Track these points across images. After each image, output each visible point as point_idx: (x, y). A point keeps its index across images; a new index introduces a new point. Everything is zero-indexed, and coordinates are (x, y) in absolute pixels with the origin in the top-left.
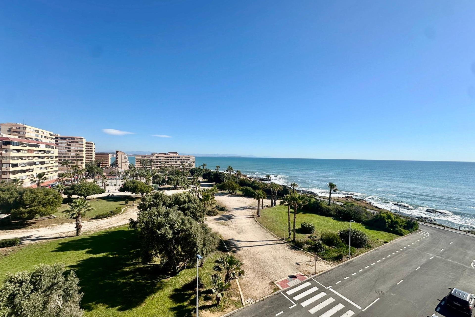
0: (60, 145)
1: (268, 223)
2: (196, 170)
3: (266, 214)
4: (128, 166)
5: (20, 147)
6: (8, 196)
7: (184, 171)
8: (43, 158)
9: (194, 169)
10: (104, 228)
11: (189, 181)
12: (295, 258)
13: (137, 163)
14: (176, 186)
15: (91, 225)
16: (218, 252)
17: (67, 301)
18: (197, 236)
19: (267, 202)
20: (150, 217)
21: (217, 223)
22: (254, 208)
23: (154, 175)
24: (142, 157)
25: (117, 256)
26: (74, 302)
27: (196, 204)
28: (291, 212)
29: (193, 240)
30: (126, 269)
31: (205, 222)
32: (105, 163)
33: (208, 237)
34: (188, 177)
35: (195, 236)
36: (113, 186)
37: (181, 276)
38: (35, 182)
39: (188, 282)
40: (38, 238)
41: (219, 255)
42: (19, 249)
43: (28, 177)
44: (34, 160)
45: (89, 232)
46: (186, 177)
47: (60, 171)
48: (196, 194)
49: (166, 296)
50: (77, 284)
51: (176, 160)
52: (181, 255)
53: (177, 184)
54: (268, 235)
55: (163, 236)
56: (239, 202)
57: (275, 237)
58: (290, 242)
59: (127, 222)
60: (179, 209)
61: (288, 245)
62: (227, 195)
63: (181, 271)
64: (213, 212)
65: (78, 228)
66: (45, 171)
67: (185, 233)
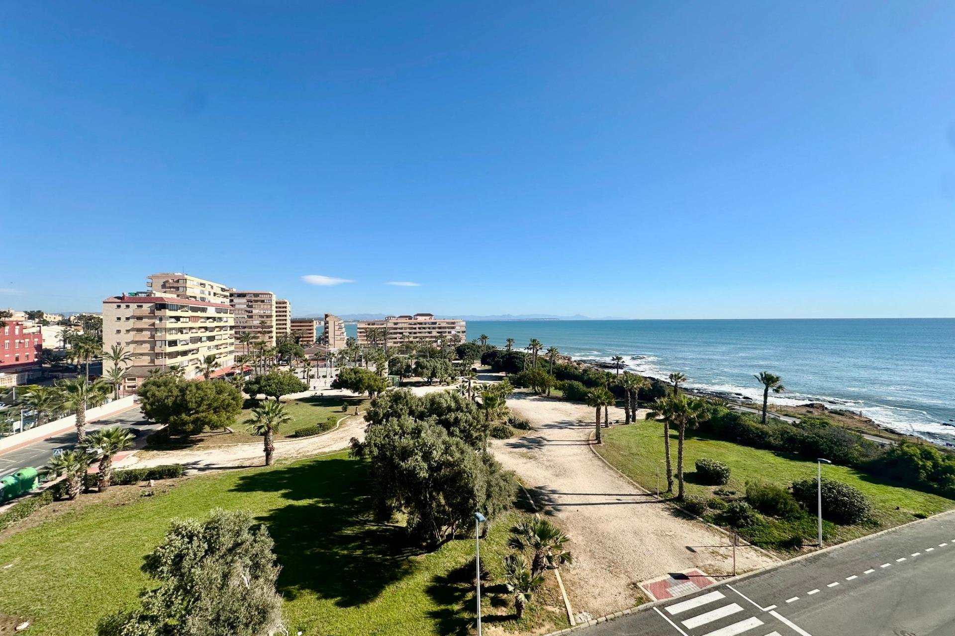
0: (237, 306)
1: (620, 458)
2: (468, 348)
3: (614, 438)
4: (345, 342)
5: (179, 313)
6: (165, 394)
7: (445, 350)
8: (212, 329)
9: (464, 345)
10: (308, 454)
11: (455, 370)
12: (684, 535)
13: (360, 336)
14: (430, 378)
15: (288, 447)
16: (517, 511)
17: (256, 577)
18: (474, 476)
19: (617, 413)
20: (387, 436)
21: (511, 452)
22: (588, 424)
23: (391, 358)
24: (369, 324)
25: (332, 505)
26: (267, 580)
27: (470, 413)
28: (672, 437)
29: (467, 484)
30: (348, 532)
31: (488, 450)
32: (308, 337)
33: (497, 479)
34: (453, 362)
35: (472, 476)
36: (322, 379)
37: (445, 552)
38: (201, 371)
39: (459, 566)
40: (208, 467)
41: (519, 518)
42: (181, 483)
43: (191, 363)
44: (200, 334)
45: (286, 459)
46: (449, 361)
47: (237, 352)
48: (469, 395)
49: (420, 588)
50: (271, 550)
51: (429, 328)
52: (444, 512)
53: (434, 374)
54: (621, 483)
55: (412, 473)
56: (556, 412)
57: (637, 488)
58: (670, 500)
59: (347, 444)
60: (440, 422)
61: (668, 506)
62: (531, 398)
63: (445, 544)
64: (503, 431)
65: (268, 451)
66: (214, 352)
67: (452, 469)
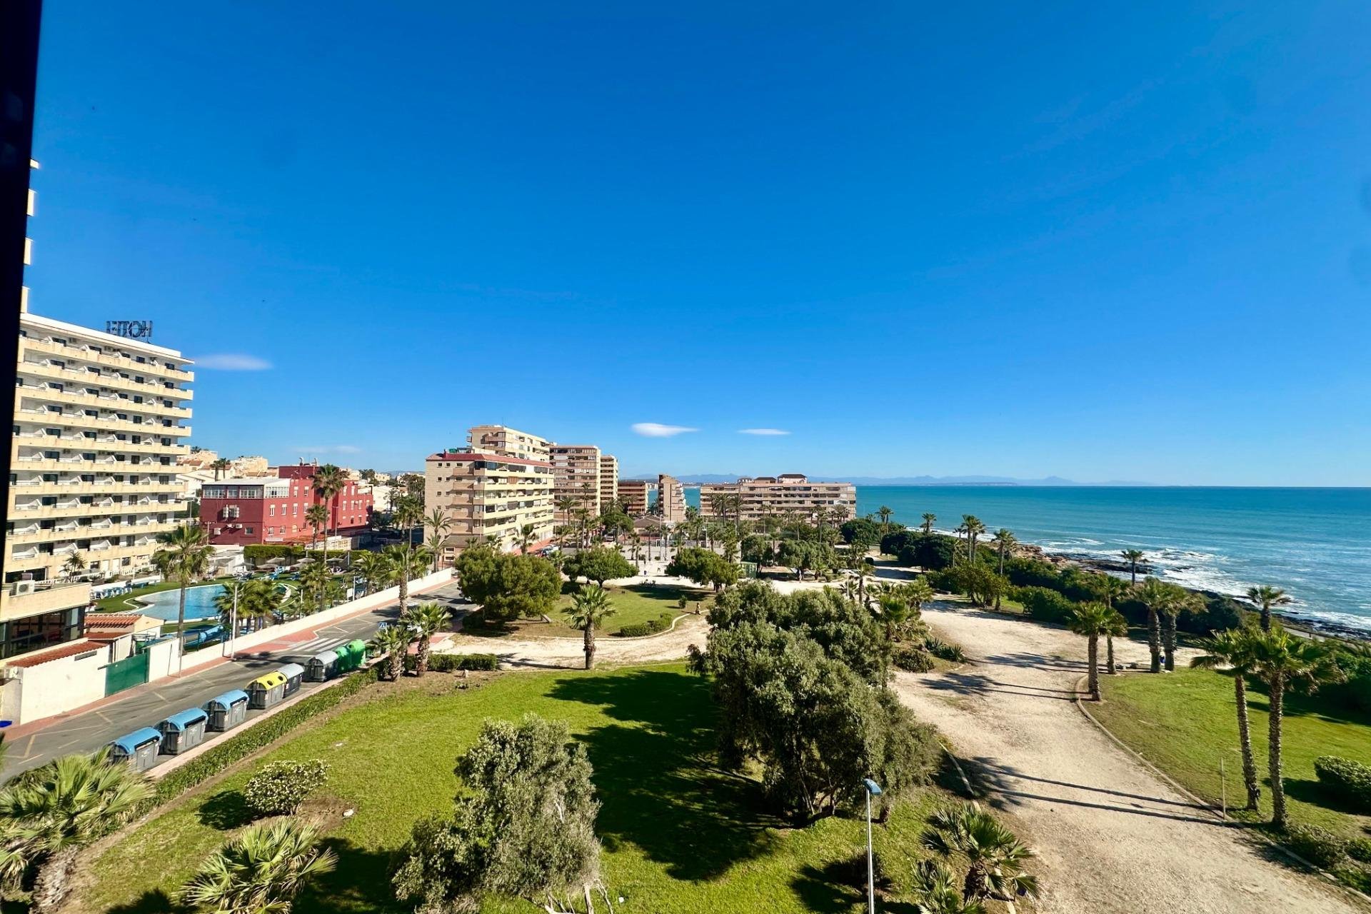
0: (557, 465)
1: (1140, 732)
2: (859, 527)
3: (1127, 693)
4: (684, 512)
5: (496, 473)
6: (482, 569)
7: (823, 529)
8: (529, 493)
9: (854, 522)
10: (636, 660)
11: (839, 559)
12: (1289, 900)
13: (704, 505)
14: (802, 569)
15: (613, 649)
16: (939, 792)
17: (572, 810)
18: (864, 723)
19: (1132, 652)
20: (737, 647)
21: (929, 695)
22: (1072, 665)
23: (746, 537)
24: (715, 489)
25: (663, 734)
26: (583, 817)
27: (860, 626)
28: (1254, 705)
29: (853, 734)
30: (684, 774)
31: (889, 684)
32: (638, 505)
33: (902, 733)
34: (836, 546)
35: (861, 722)
36: (654, 562)
37: (820, 832)
38: (518, 543)
39: (841, 859)
40: (523, 662)
41: (943, 804)
42: (496, 678)
43: (508, 533)
44: (518, 499)
45: (609, 664)
46: (830, 545)
47: (557, 521)
48: (860, 599)
49: (782, 877)
50: (589, 778)
51: (800, 496)
52: (818, 771)
53: (806, 564)
54: (1142, 776)
55: (770, 705)
56: (1012, 637)
57: (1176, 790)
58: (1253, 826)
59: (684, 653)
60: (813, 635)
61: (1248, 837)
62: (965, 610)
63: (821, 820)
64: (917, 659)
65: (589, 650)
66: (532, 520)
67: (831, 707)
